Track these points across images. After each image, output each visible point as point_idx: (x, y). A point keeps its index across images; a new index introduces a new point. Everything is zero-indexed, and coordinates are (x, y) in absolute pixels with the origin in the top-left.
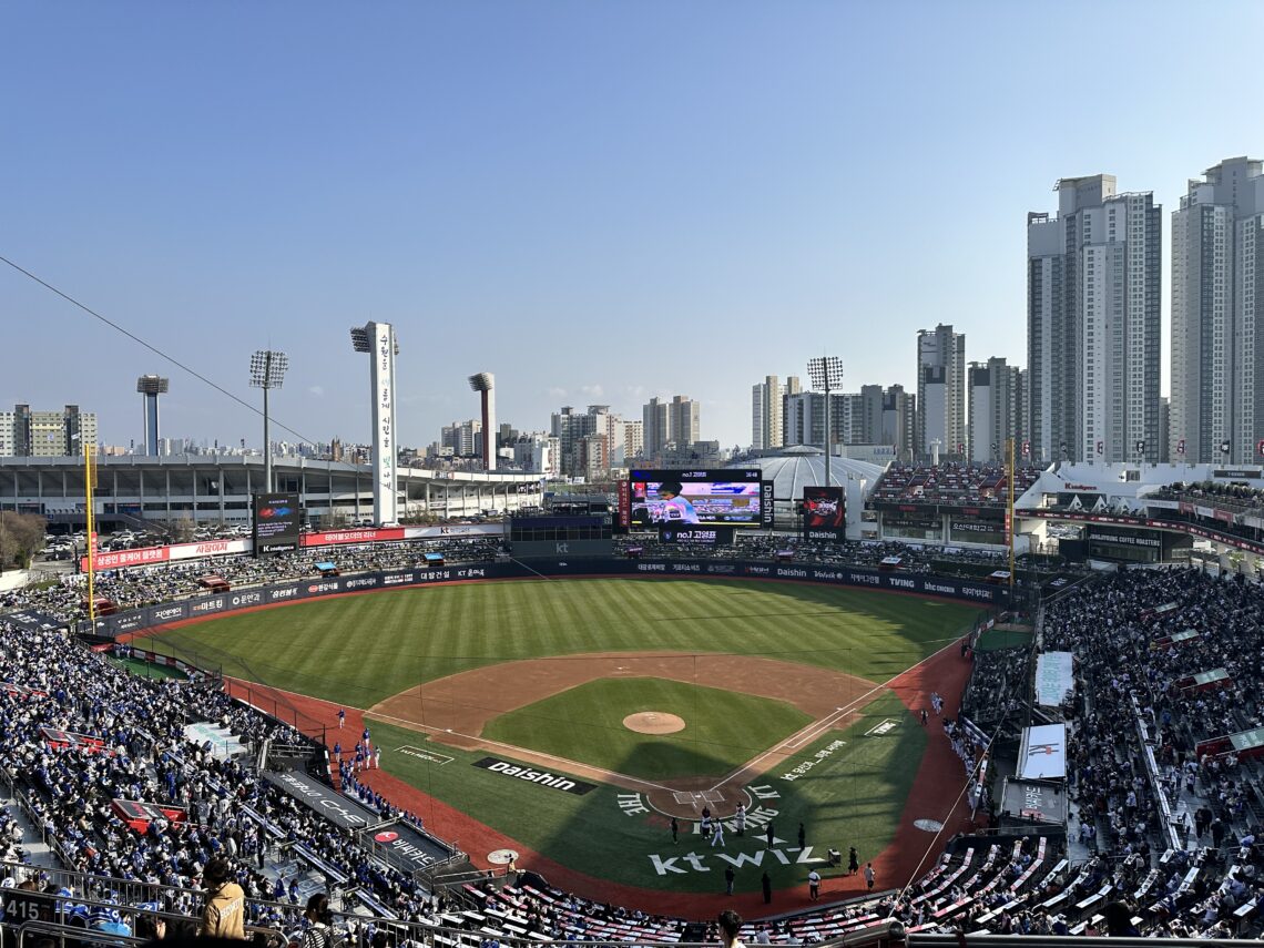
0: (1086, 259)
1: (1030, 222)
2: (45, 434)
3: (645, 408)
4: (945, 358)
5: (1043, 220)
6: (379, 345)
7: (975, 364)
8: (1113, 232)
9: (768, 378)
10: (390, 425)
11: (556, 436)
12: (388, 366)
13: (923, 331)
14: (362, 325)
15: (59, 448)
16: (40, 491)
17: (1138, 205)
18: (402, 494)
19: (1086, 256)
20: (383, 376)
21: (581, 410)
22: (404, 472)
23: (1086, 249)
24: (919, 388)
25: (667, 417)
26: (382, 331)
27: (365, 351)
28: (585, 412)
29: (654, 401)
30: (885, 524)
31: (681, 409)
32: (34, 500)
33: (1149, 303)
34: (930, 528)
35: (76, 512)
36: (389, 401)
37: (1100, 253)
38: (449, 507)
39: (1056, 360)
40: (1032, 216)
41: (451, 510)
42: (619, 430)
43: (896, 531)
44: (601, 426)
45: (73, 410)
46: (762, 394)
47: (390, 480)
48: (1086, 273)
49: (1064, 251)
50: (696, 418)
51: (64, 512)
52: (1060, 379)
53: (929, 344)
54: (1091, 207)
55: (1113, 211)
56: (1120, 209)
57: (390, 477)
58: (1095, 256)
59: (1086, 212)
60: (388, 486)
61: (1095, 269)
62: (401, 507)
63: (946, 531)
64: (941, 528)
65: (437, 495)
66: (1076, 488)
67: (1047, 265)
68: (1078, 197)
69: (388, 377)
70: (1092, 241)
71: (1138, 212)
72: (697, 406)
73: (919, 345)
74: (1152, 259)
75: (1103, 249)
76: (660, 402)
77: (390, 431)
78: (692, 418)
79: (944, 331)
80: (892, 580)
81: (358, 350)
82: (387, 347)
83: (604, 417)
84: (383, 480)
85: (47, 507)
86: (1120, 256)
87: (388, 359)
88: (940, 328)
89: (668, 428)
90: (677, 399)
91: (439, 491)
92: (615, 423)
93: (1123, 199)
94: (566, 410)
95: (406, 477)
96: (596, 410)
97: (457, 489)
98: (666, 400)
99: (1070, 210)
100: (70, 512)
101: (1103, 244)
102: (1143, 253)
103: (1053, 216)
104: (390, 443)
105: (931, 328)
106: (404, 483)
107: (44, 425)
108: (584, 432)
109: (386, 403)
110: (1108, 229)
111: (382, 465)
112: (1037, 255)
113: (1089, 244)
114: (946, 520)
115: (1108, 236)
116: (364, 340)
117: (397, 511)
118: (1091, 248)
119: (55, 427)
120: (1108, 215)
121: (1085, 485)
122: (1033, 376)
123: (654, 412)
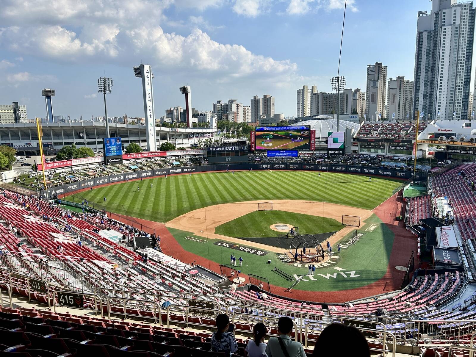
0: (442, 32)
1: (419, 15)
2: (5, 114)
3: (252, 100)
4: (379, 77)
5: (425, 15)
6: (146, 74)
7: (391, 79)
8: (455, 20)
9: (304, 87)
10: (152, 109)
11: (215, 113)
12: (150, 83)
13: (370, 65)
14: (137, 66)
15: (12, 120)
16: (10, 138)
17: (466, 7)
18: (158, 138)
19: (443, 31)
20: (148, 87)
21: (225, 102)
22: (158, 128)
23: (443, 28)
24: (367, 90)
25: (261, 104)
26: (146, 68)
27: (140, 77)
28: (227, 103)
29: (255, 97)
30: (361, 147)
31: (267, 101)
32: (8, 142)
33: (468, 51)
34: (380, 148)
35: (26, 147)
36: (151, 98)
37: (449, 29)
38: (177, 143)
39: (426, 77)
40: (420, 13)
41: (178, 144)
42: (241, 110)
43: (366, 150)
44: (234, 108)
45: (16, 104)
46: (301, 93)
47: (153, 132)
48: (442, 38)
49: (433, 28)
50: (273, 104)
51: (21, 147)
52: (428, 85)
53: (372, 71)
54: (446, 8)
55: (455, 10)
56: (458, 9)
57: (153, 131)
58: (447, 30)
59: (444, 11)
60: (152, 134)
61: (446, 37)
62: (158, 143)
63: (387, 150)
64: (384, 148)
65: (171, 138)
66: (443, 130)
67: (425, 35)
68: (440, 4)
69: (150, 88)
70: (445, 23)
71: (466, 11)
72: (274, 99)
73: (368, 72)
74: (470, 32)
75: (450, 27)
76: (258, 98)
77: (152, 111)
78: (271, 104)
79: (379, 65)
80: (365, 170)
81: (137, 77)
82: (149, 75)
83: (235, 104)
84: (150, 132)
85: (13, 145)
86: (457, 30)
87: (149, 80)
88: (377, 64)
89: (261, 109)
90: (265, 96)
91: (172, 136)
92: (240, 107)
93: (460, 5)
94: (219, 102)
95: (159, 131)
96: (232, 101)
97: (180, 136)
98: (260, 97)
99: (436, 10)
100: (23, 147)
101: (450, 25)
102: (467, 29)
103: (429, 13)
104: (152, 116)
105: (373, 64)
106: (158, 133)
107: (5, 110)
108: (227, 111)
109: (149, 99)
110: (453, 18)
111: (149, 126)
112: (421, 30)
113: (444, 25)
114: (387, 145)
115: (453, 22)
116: (139, 72)
117: (156, 145)
118: (445, 27)
119: (9, 111)
120: (453, 12)
121: (447, 129)
122: (416, 84)
123: (255, 102)
